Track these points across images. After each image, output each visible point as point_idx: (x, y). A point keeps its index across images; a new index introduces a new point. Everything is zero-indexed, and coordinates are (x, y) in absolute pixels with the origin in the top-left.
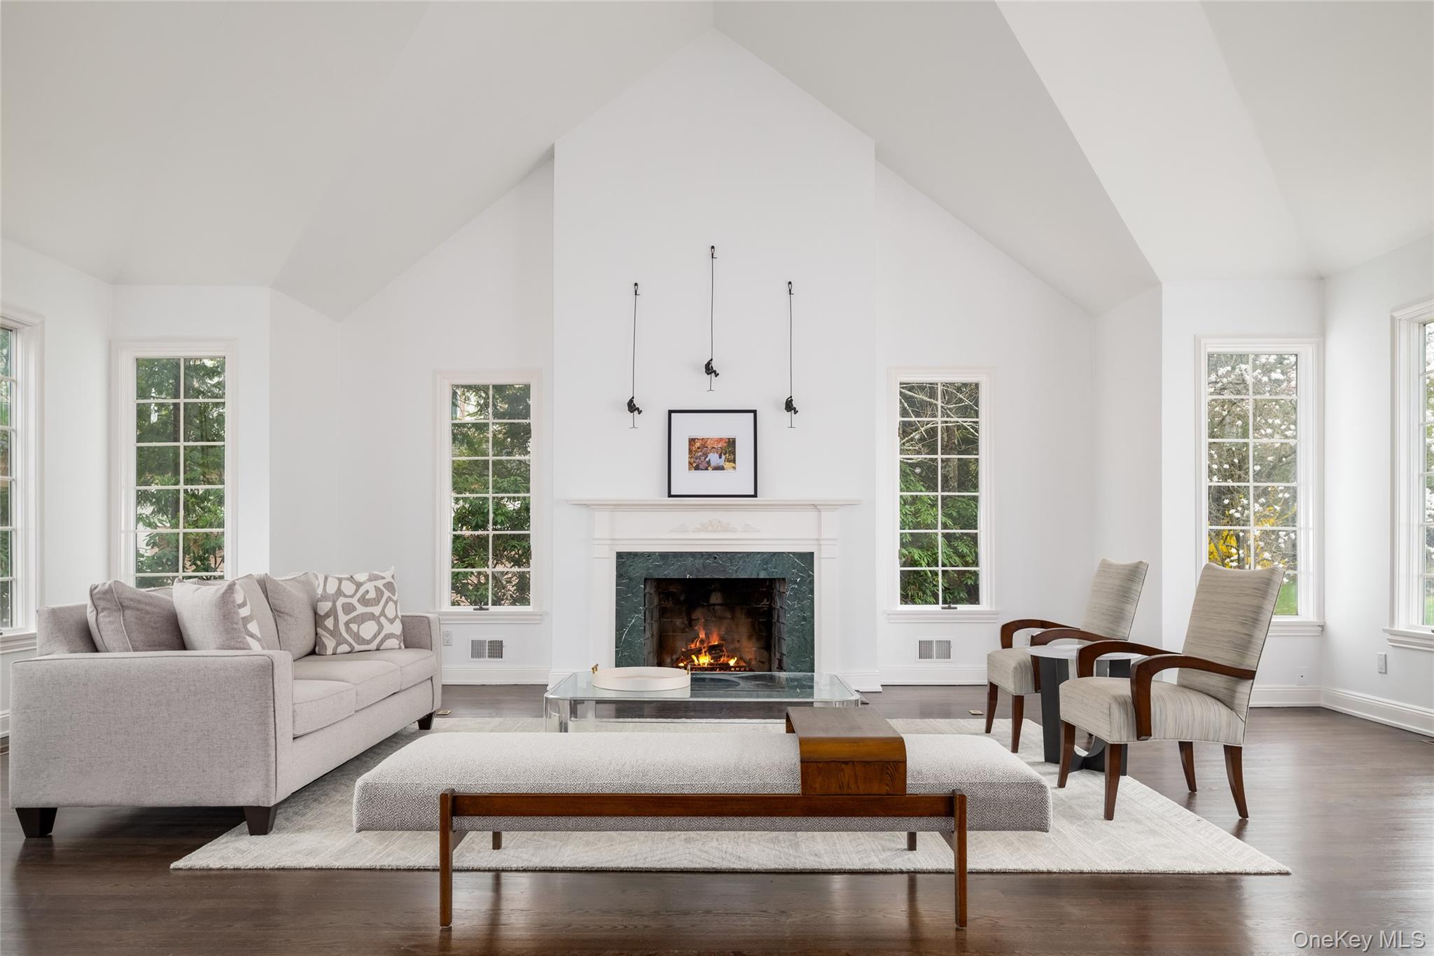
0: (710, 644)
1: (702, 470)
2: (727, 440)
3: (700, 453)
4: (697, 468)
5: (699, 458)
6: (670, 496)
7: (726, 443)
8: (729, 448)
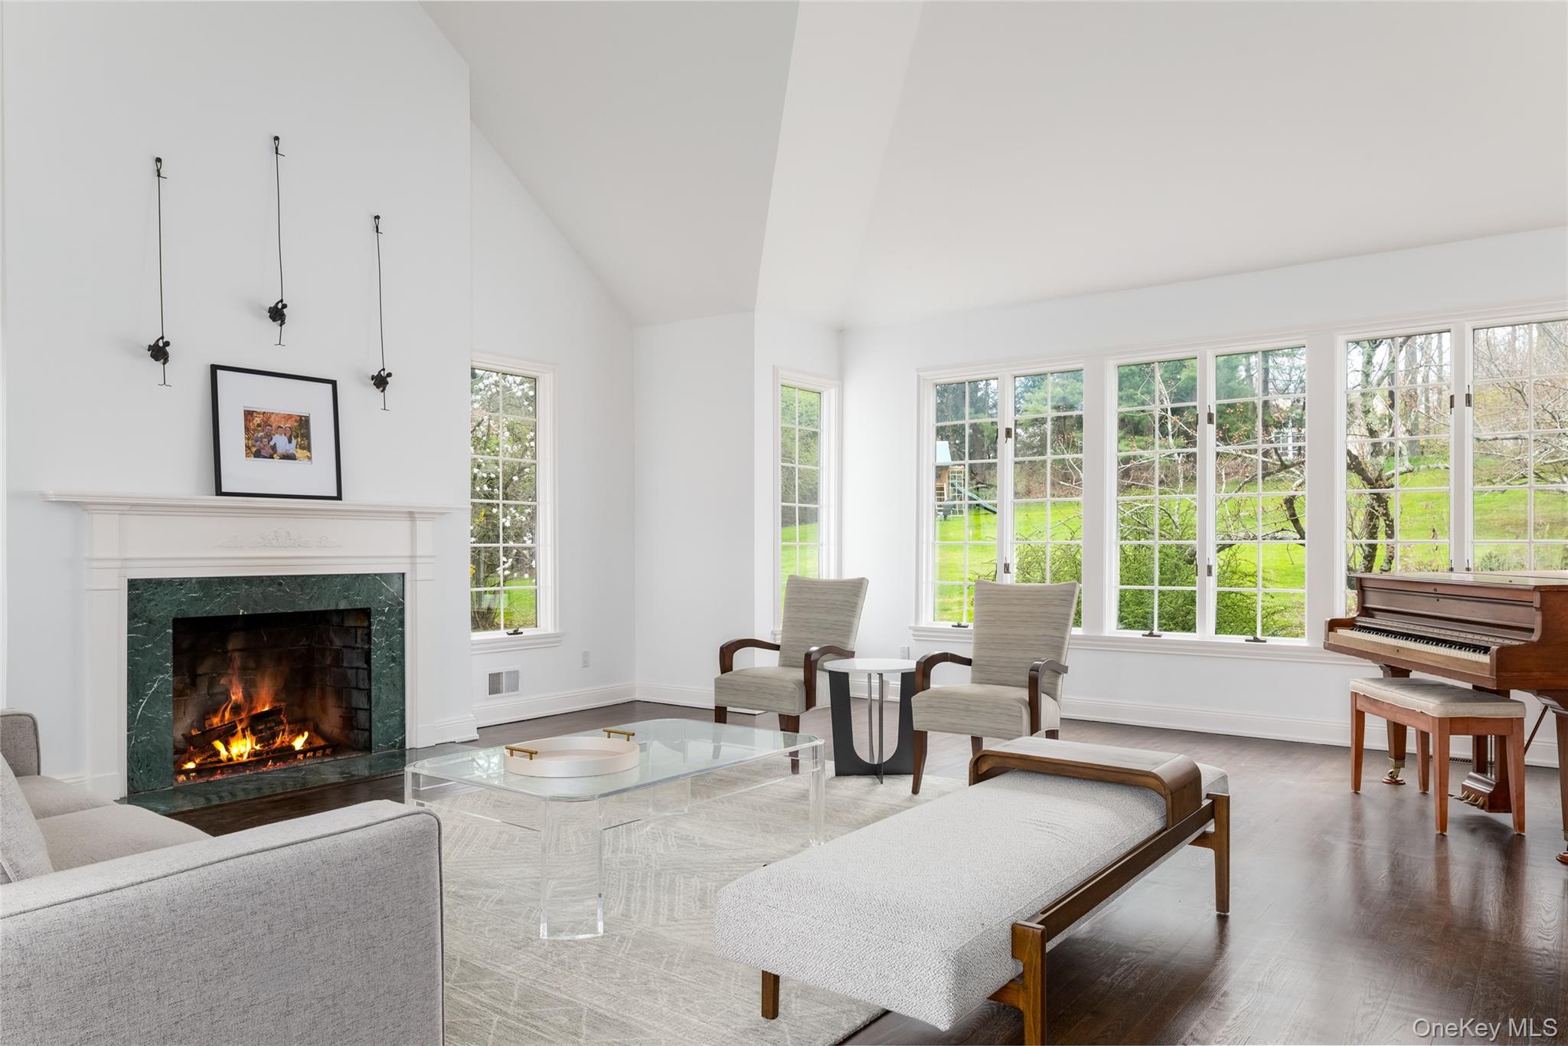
0: (254, 712)
1: (265, 457)
2: (298, 418)
3: (261, 434)
4: (258, 454)
5: (260, 440)
6: (219, 492)
7: (296, 421)
8: (301, 428)
